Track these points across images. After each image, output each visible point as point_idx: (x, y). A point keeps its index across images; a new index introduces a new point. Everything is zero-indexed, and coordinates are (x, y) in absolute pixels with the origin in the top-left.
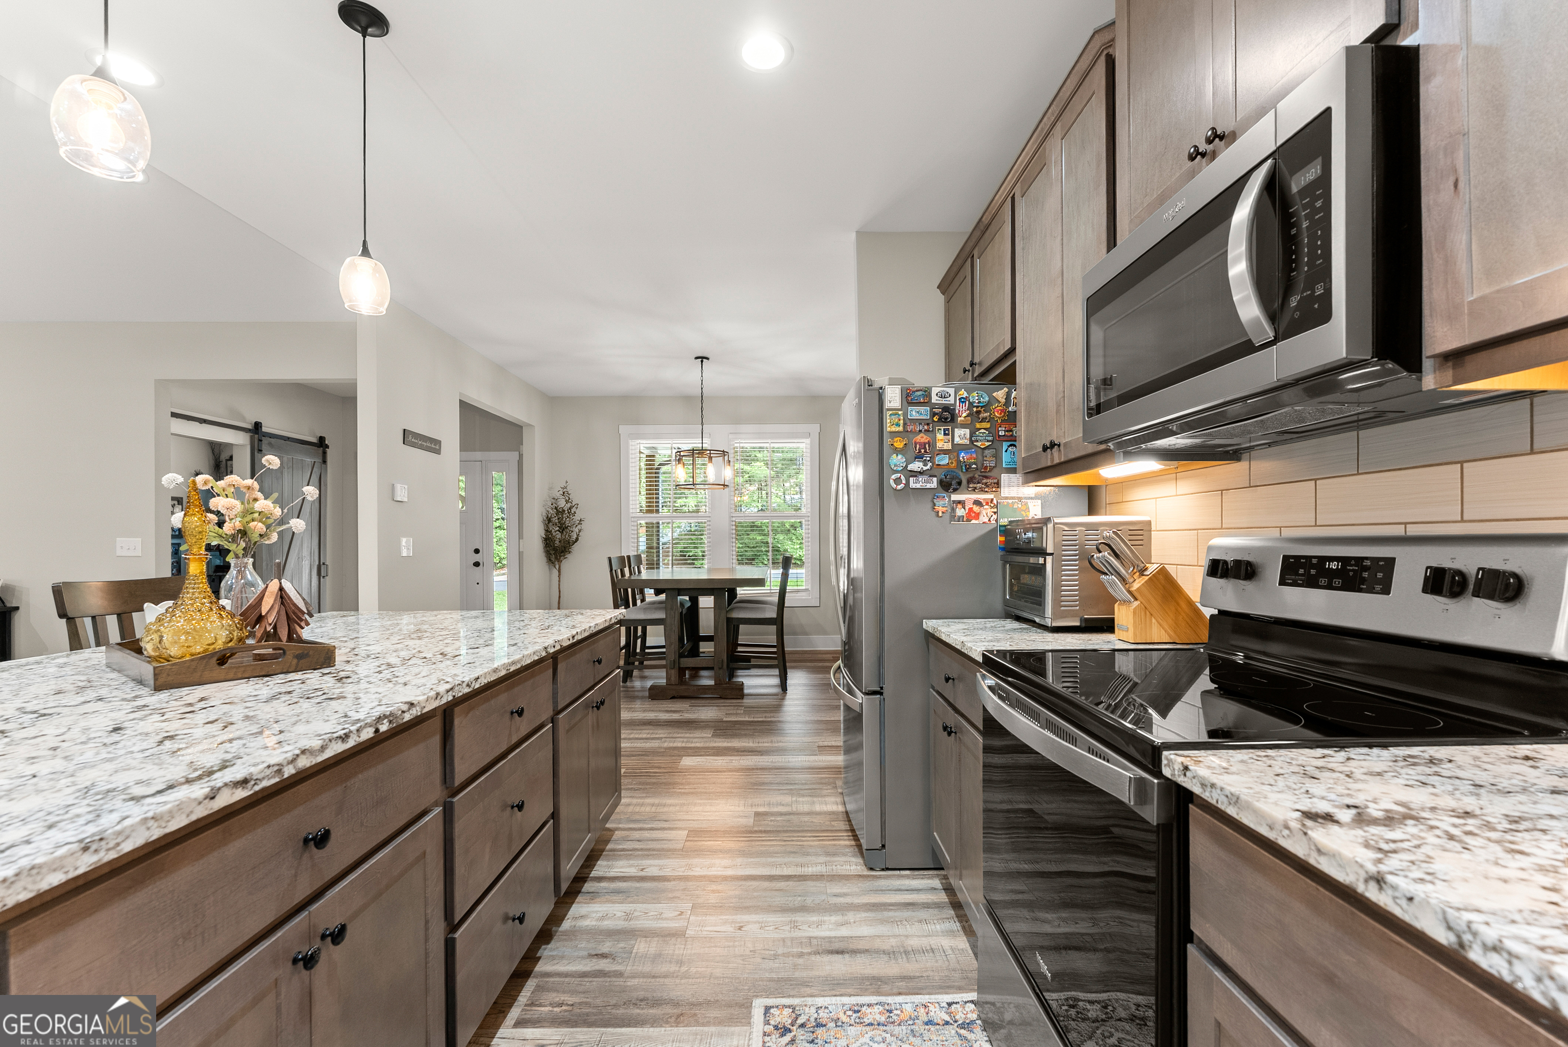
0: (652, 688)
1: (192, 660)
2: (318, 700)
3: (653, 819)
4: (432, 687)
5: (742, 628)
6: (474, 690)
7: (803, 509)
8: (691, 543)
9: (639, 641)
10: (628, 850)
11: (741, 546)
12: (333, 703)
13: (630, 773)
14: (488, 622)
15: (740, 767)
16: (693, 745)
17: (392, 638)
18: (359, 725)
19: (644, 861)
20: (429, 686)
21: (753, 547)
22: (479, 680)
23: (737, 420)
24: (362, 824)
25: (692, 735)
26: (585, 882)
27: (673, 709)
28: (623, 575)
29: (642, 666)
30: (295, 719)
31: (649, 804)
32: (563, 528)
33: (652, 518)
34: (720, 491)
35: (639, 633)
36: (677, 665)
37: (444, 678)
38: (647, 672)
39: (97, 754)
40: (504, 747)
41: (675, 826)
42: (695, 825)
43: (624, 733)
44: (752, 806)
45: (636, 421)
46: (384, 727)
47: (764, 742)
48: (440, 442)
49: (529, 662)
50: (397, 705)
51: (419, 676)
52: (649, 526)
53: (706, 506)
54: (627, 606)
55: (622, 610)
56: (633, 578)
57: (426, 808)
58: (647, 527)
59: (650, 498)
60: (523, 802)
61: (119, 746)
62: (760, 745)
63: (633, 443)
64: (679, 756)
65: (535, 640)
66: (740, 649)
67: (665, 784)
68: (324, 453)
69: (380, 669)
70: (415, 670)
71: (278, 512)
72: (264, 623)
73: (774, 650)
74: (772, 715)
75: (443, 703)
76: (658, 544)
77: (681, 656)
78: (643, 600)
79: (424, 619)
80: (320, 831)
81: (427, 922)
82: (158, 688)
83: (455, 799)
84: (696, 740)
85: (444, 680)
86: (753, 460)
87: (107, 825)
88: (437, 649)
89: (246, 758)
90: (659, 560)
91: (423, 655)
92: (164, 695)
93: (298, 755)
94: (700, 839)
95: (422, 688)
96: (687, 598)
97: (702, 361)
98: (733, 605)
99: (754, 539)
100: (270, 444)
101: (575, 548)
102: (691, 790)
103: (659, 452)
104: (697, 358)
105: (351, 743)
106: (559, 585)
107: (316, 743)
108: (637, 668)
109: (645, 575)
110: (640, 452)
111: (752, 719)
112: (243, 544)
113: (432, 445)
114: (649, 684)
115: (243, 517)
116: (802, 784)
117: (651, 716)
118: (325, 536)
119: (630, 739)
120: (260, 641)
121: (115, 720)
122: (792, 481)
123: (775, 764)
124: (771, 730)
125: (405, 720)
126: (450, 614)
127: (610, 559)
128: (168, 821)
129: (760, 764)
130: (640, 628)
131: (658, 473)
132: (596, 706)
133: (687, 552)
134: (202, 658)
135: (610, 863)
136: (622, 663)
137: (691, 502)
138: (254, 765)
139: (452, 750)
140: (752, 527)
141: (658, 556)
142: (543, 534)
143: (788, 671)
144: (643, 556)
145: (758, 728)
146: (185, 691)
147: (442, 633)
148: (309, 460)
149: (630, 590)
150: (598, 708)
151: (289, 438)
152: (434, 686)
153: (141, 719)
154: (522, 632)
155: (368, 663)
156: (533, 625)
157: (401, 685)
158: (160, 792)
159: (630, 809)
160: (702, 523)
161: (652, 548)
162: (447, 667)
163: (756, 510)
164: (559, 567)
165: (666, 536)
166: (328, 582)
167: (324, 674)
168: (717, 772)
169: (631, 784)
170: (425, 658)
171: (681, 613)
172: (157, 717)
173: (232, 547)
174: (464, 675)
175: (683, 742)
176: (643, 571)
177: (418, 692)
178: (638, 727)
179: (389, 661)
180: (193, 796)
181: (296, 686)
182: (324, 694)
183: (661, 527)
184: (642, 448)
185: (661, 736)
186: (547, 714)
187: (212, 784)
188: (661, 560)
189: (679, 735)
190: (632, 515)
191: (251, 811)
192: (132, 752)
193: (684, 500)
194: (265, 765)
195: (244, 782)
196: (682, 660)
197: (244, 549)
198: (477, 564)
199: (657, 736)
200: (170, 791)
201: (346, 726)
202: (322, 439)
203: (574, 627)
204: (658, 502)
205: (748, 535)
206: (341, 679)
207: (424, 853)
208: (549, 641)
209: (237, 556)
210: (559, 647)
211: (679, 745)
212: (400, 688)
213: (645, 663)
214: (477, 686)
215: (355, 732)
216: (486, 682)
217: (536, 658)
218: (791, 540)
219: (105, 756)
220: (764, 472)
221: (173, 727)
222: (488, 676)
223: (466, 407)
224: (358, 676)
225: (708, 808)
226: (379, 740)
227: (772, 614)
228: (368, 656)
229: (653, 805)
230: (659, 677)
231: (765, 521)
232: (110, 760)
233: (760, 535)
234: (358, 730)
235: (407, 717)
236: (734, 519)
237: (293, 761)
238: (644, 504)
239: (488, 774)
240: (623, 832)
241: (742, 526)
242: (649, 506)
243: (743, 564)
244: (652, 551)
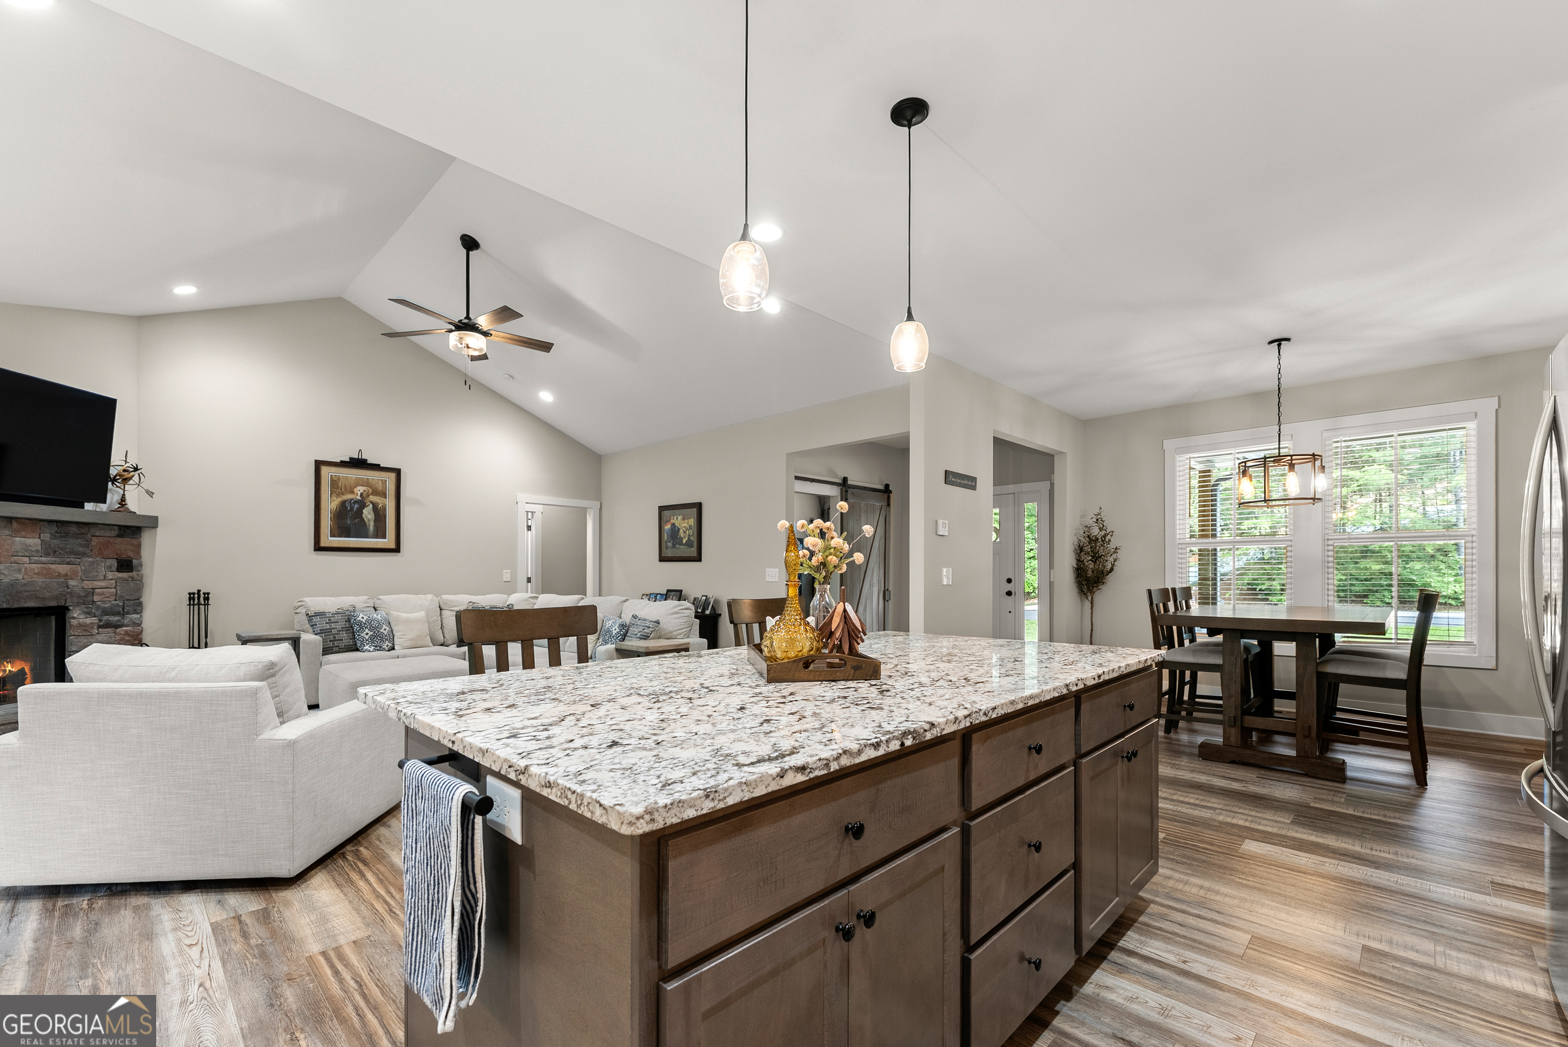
0: (1203, 746)
1: (788, 662)
2: (863, 708)
3: (1201, 904)
4: (952, 710)
5: (1343, 687)
6: (991, 720)
7: (1461, 525)
8: (1264, 574)
9: (1187, 688)
10: (1167, 932)
11: (1344, 578)
12: (873, 712)
13: (1172, 840)
14: (1012, 651)
15: (1337, 875)
16: (1261, 828)
17: (927, 658)
18: (888, 736)
19: (1187, 953)
20: (950, 709)
21: (1366, 580)
22: (996, 710)
23: (1336, 411)
24: (890, 826)
25: (1259, 815)
26: (1112, 949)
27: (1232, 776)
28: (1166, 609)
29: (1190, 718)
30: (845, 721)
31: (1195, 885)
32: (1096, 557)
33: (1208, 544)
34: (1306, 508)
35: (1187, 678)
36: (1239, 723)
37: (964, 703)
38: (1197, 726)
39: (728, 725)
40: (1021, 782)
41: (1232, 923)
42: (1262, 932)
43: (1163, 792)
44: (1358, 935)
45: (1186, 432)
46: (909, 742)
47: (1383, 852)
48: (975, 479)
49: (1048, 698)
50: (920, 723)
51: (943, 698)
52: (1202, 553)
53: (1286, 527)
54: (1171, 646)
55: (1163, 651)
56: (1179, 613)
57: (946, 825)
58: (1200, 555)
59: (1204, 521)
60: (1040, 843)
61: (740, 721)
62: (1374, 853)
63: (1181, 459)
64: (1240, 836)
65: (1056, 676)
66: (1339, 715)
67: (1220, 867)
68: (889, 497)
69: (913, 687)
70: (940, 692)
71: (846, 547)
72: (833, 638)
73: (1404, 724)
74: (1397, 815)
75: (961, 727)
76: (1216, 574)
77: (1245, 712)
78: (1193, 640)
79: (956, 643)
80: (856, 824)
81: (944, 934)
82: (770, 681)
83: (972, 823)
84: (1266, 822)
85: (963, 705)
86: (1367, 462)
87: (720, 782)
88: (962, 674)
89: (807, 748)
90: (1216, 594)
91: (949, 678)
92: (771, 687)
93: (840, 754)
94: (1269, 952)
95: (943, 710)
96: (1255, 642)
97: (1279, 345)
98: (1327, 657)
99: (1366, 569)
100: (853, 493)
101: (1110, 578)
102: (1257, 885)
103: (1216, 465)
104: (1271, 342)
105: (881, 752)
106: (1092, 617)
107: (854, 747)
108: (1183, 718)
109: (1195, 609)
110: (1191, 468)
111: (1360, 814)
112: (824, 574)
113: (968, 482)
114: (1200, 739)
115: (824, 552)
116: (1457, 931)
117: (1202, 778)
118: (889, 566)
119: (1172, 800)
120: (831, 652)
121: (742, 701)
122: (1438, 485)
123: (1403, 888)
124: (1396, 836)
125: (926, 739)
126: (979, 640)
127: (1150, 592)
128: (754, 788)
129: (1373, 879)
130: (1188, 673)
131: (1215, 490)
132: (1127, 757)
133: (1257, 585)
134: (794, 661)
135: (1143, 938)
136: (1164, 710)
137: (1263, 522)
138: (810, 756)
139: (970, 774)
140: (1362, 552)
141: (1215, 589)
142: (1074, 563)
143: (1429, 757)
144: (1195, 590)
145: (1372, 828)
146: (784, 685)
147: (969, 659)
148: (878, 504)
149: (1175, 628)
150: (1129, 759)
151: (865, 488)
152: (954, 710)
153: (756, 703)
154: (1044, 665)
155: (905, 679)
156: (1057, 659)
157: (927, 705)
158: (752, 763)
159: (1171, 883)
160: (1280, 548)
161: (1207, 579)
162: (969, 692)
163: (1371, 529)
164: (1092, 599)
165: (1226, 564)
166: (891, 604)
167: (872, 685)
168: (1299, 872)
169: (1172, 854)
170: (951, 681)
171: (1246, 660)
172: (764, 703)
173: (817, 576)
174: (981, 703)
175: (1246, 820)
176: (1194, 604)
177: (940, 714)
178: (1183, 789)
179: (921, 680)
180: (770, 772)
181: (850, 693)
182: (868, 703)
183: (1219, 554)
184: (1193, 463)
185: (1215, 805)
186: (1068, 755)
187: (782, 765)
188: (1218, 594)
189: (1241, 811)
190: (1178, 541)
191: (809, 793)
192: (745, 728)
193: (1254, 521)
194: (818, 758)
195: (802, 769)
196: (1247, 718)
197: (825, 577)
198: (1009, 593)
199: (1209, 805)
200: (758, 764)
201: (879, 735)
202: (887, 486)
203: (1101, 665)
204: (1215, 525)
205: (1356, 563)
206: (883, 691)
207: (943, 867)
208: (1072, 679)
209: (820, 584)
210: (1082, 686)
211: (1241, 823)
212: (925, 707)
213: (1195, 714)
214: (994, 716)
215: (885, 742)
216: (1003, 712)
217: (1057, 695)
218: (1436, 569)
219: (732, 727)
220: (1386, 477)
221: (773, 712)
222: (1005, 707)
223: (999, 444)
224: (895, 691)
225: (1283, 916)
226: (903, 753)
227: (1401, 674)
228: (906, 674)
229: (1201, 887)
230: (1215, 735)
231: (1387, 544)
232: (733, 731)
233: (1378, 563)
234: (887, 741)
235: (929, 736)
236: (1330, 542)
237: (837, 758)
238: (1196, 528)
239: (1004, 806)
240: (1160, 908)
241: (1345, 552)
242: (1203, 530)
243: (1346, 602)
244: (1208, 582)
